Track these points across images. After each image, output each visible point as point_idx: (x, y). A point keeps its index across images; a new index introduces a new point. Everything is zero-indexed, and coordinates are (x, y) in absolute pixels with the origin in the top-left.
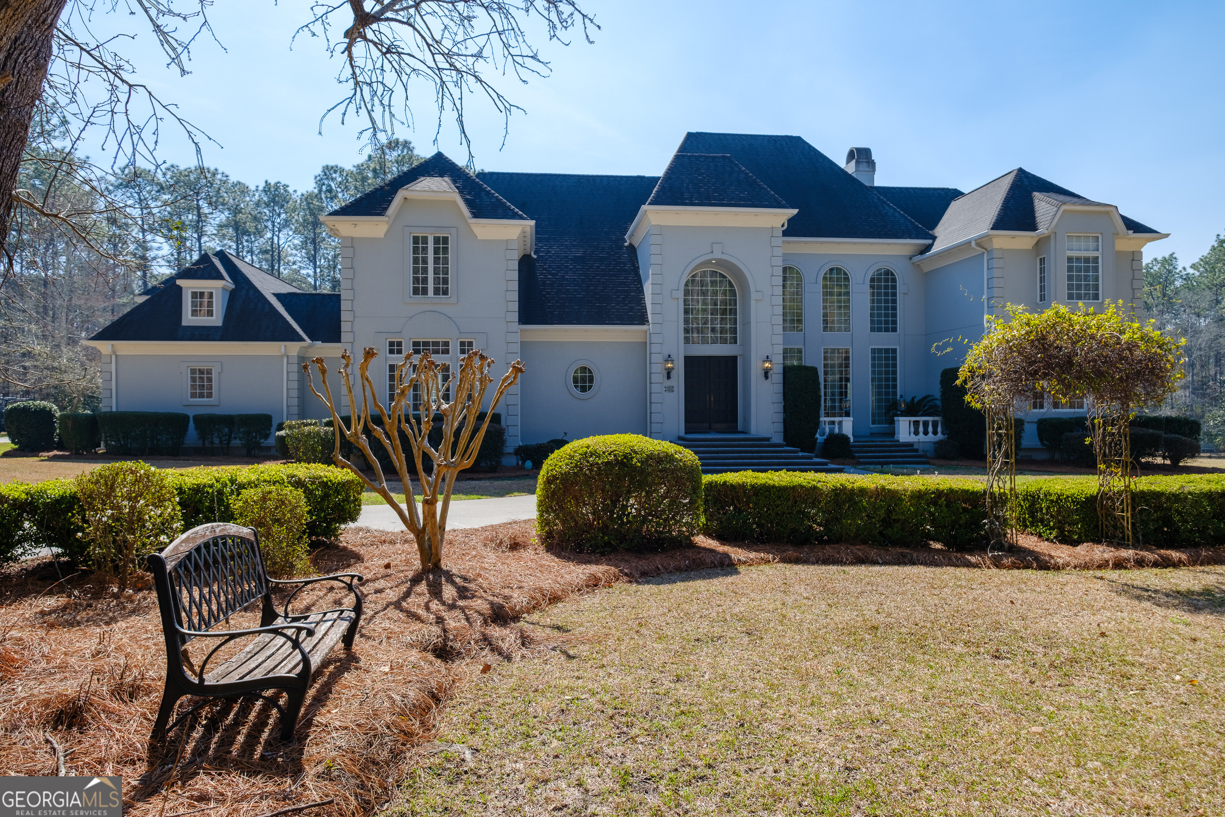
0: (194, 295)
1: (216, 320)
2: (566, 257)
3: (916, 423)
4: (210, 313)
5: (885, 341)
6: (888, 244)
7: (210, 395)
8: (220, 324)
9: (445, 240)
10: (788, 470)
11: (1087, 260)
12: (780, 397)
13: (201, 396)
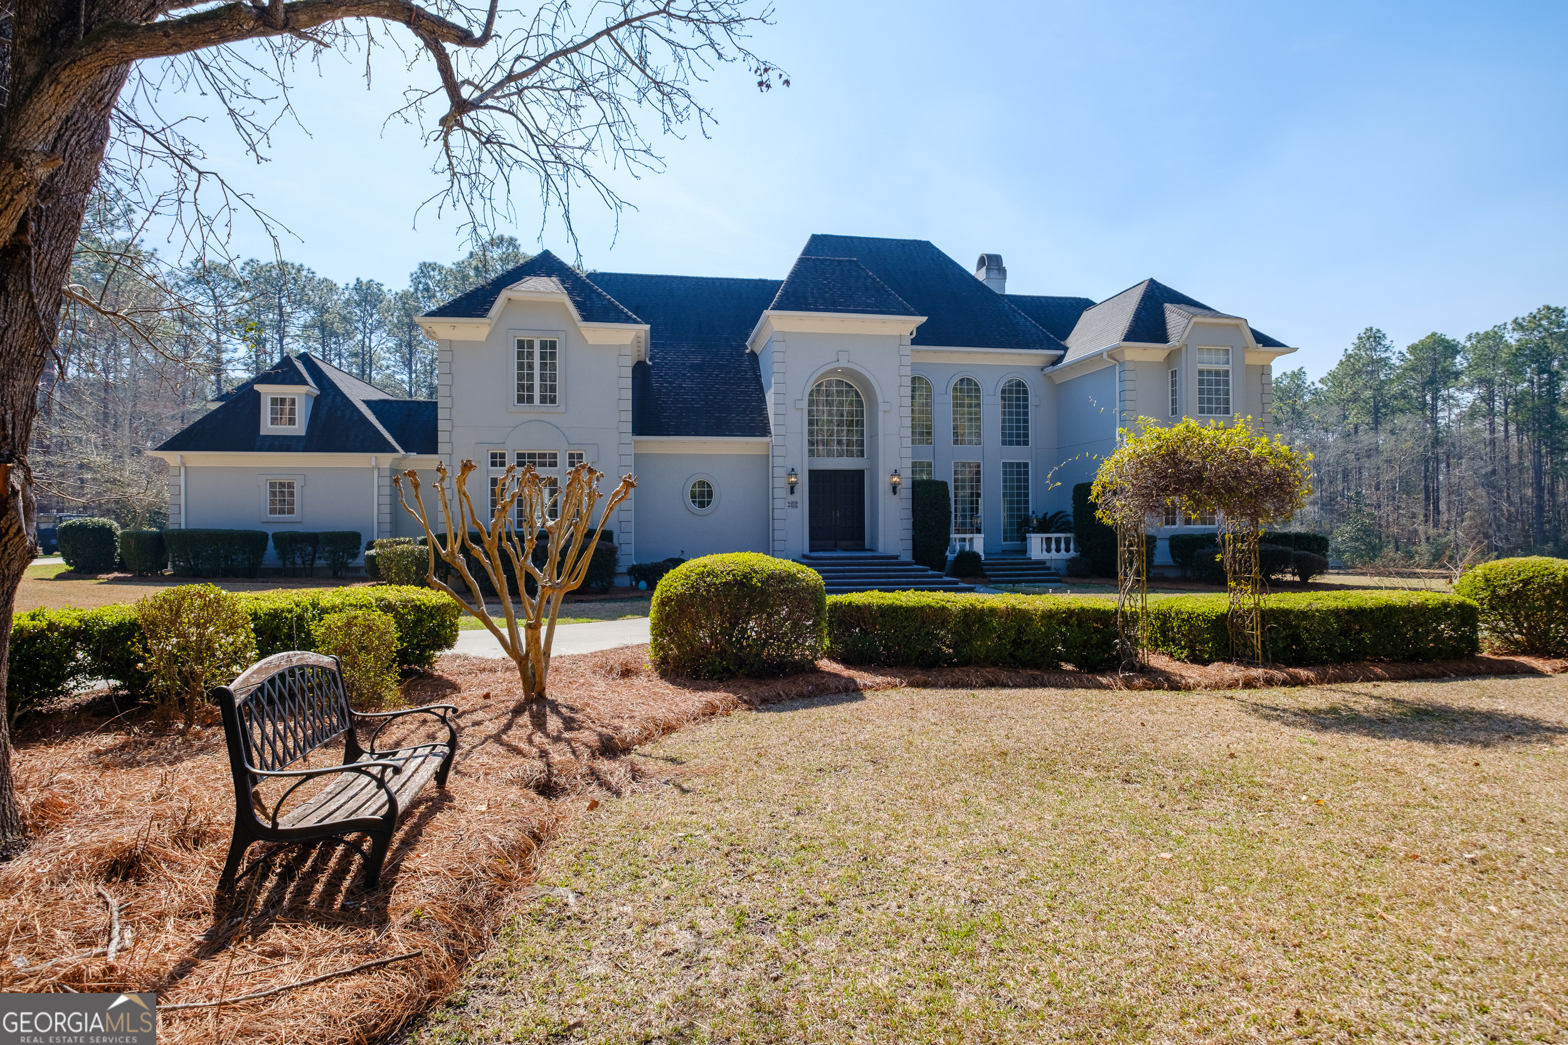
0: (274, 401)
1: (299, 428)
3: (1049, 540)
4: (292, 421)
5: (1016, 454)
6: (1020, 354)
7: (291, 511)
8: (303, 433)
9: (553, 345)
10: (916, 590)
11: (1217, 373)
12: (909, 514)
13: (282, 512)
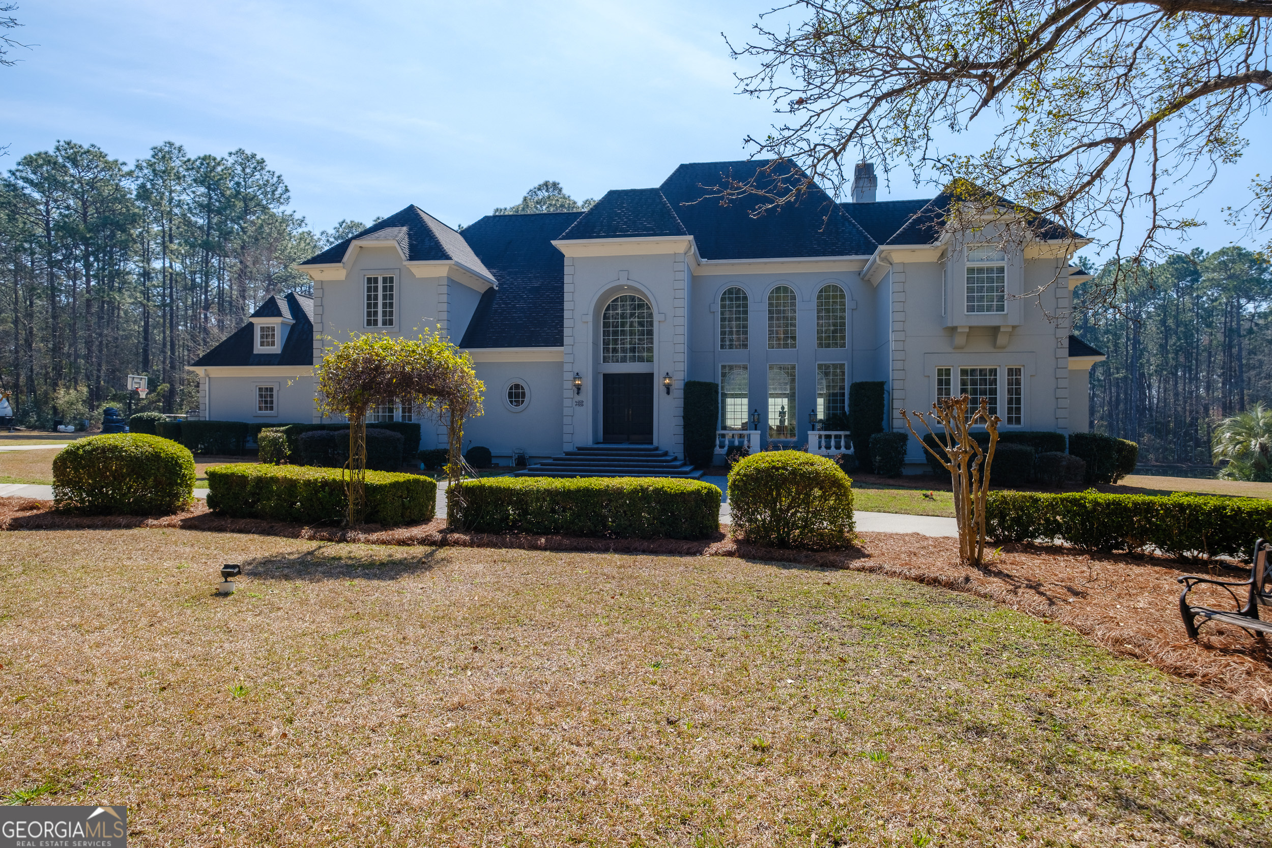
0: (262, 329)
1: (277, 349)
2: (525, 288)
3: (828, 437)
4: (273, 344)
5: (832, 356)
7: (272, 408)
8: (279, 352)
9: (391, 279)
11: (989, 270)
12: (680, 412)
13: (266, 408)
